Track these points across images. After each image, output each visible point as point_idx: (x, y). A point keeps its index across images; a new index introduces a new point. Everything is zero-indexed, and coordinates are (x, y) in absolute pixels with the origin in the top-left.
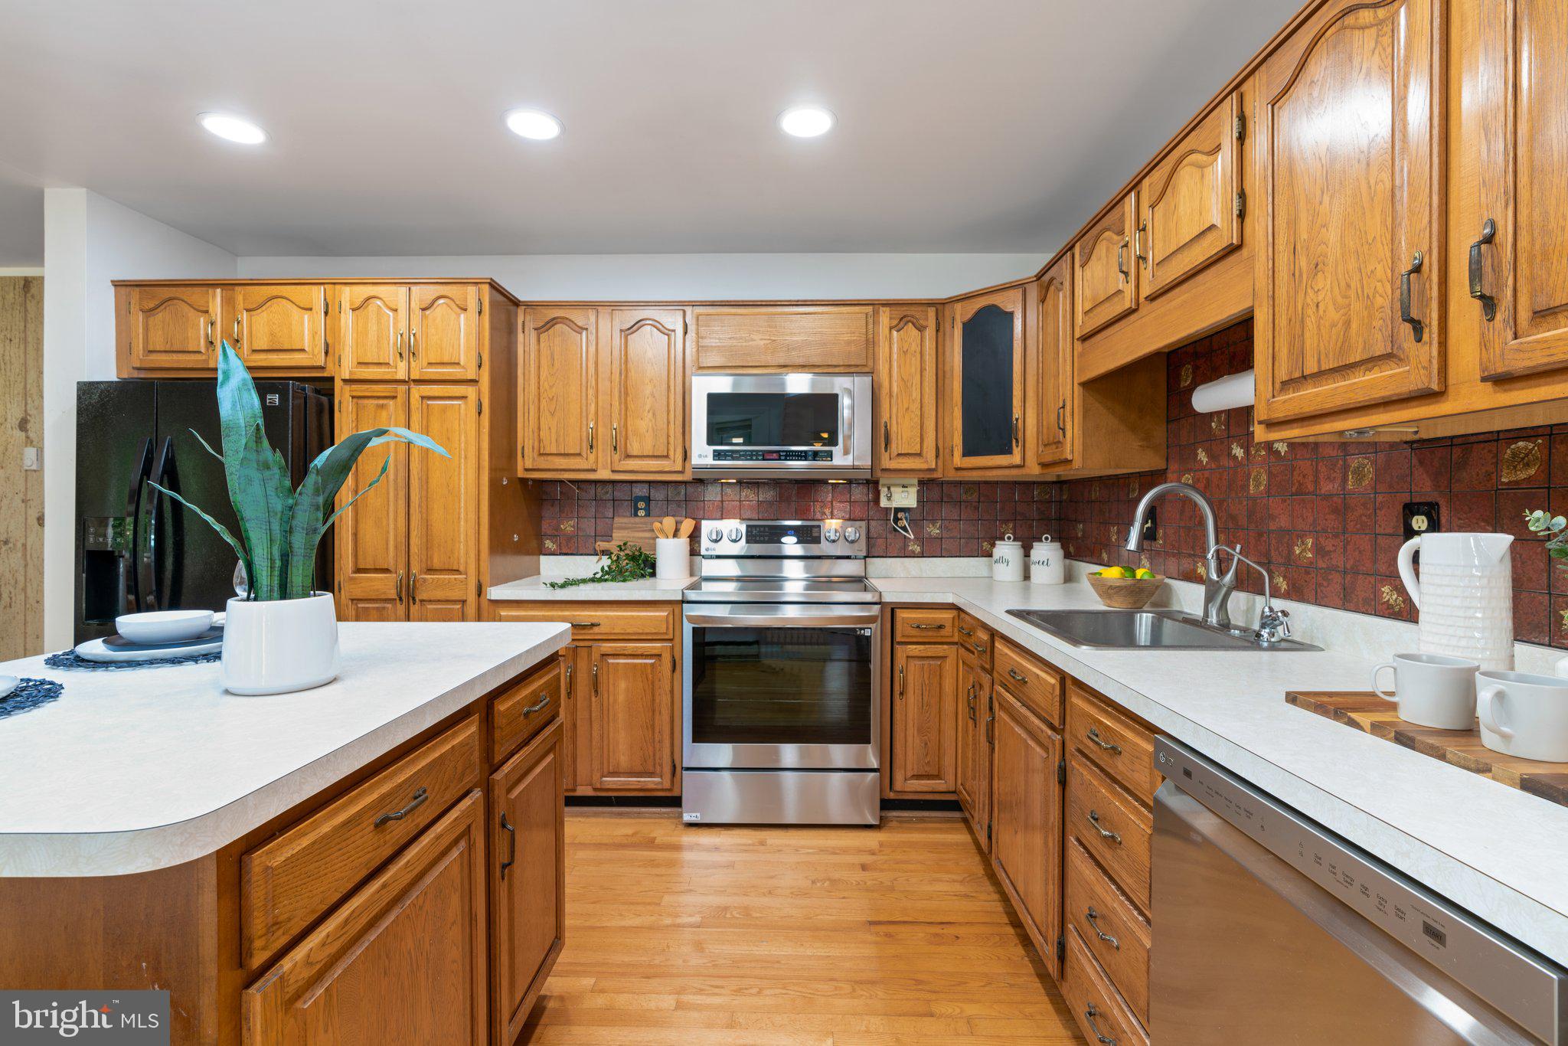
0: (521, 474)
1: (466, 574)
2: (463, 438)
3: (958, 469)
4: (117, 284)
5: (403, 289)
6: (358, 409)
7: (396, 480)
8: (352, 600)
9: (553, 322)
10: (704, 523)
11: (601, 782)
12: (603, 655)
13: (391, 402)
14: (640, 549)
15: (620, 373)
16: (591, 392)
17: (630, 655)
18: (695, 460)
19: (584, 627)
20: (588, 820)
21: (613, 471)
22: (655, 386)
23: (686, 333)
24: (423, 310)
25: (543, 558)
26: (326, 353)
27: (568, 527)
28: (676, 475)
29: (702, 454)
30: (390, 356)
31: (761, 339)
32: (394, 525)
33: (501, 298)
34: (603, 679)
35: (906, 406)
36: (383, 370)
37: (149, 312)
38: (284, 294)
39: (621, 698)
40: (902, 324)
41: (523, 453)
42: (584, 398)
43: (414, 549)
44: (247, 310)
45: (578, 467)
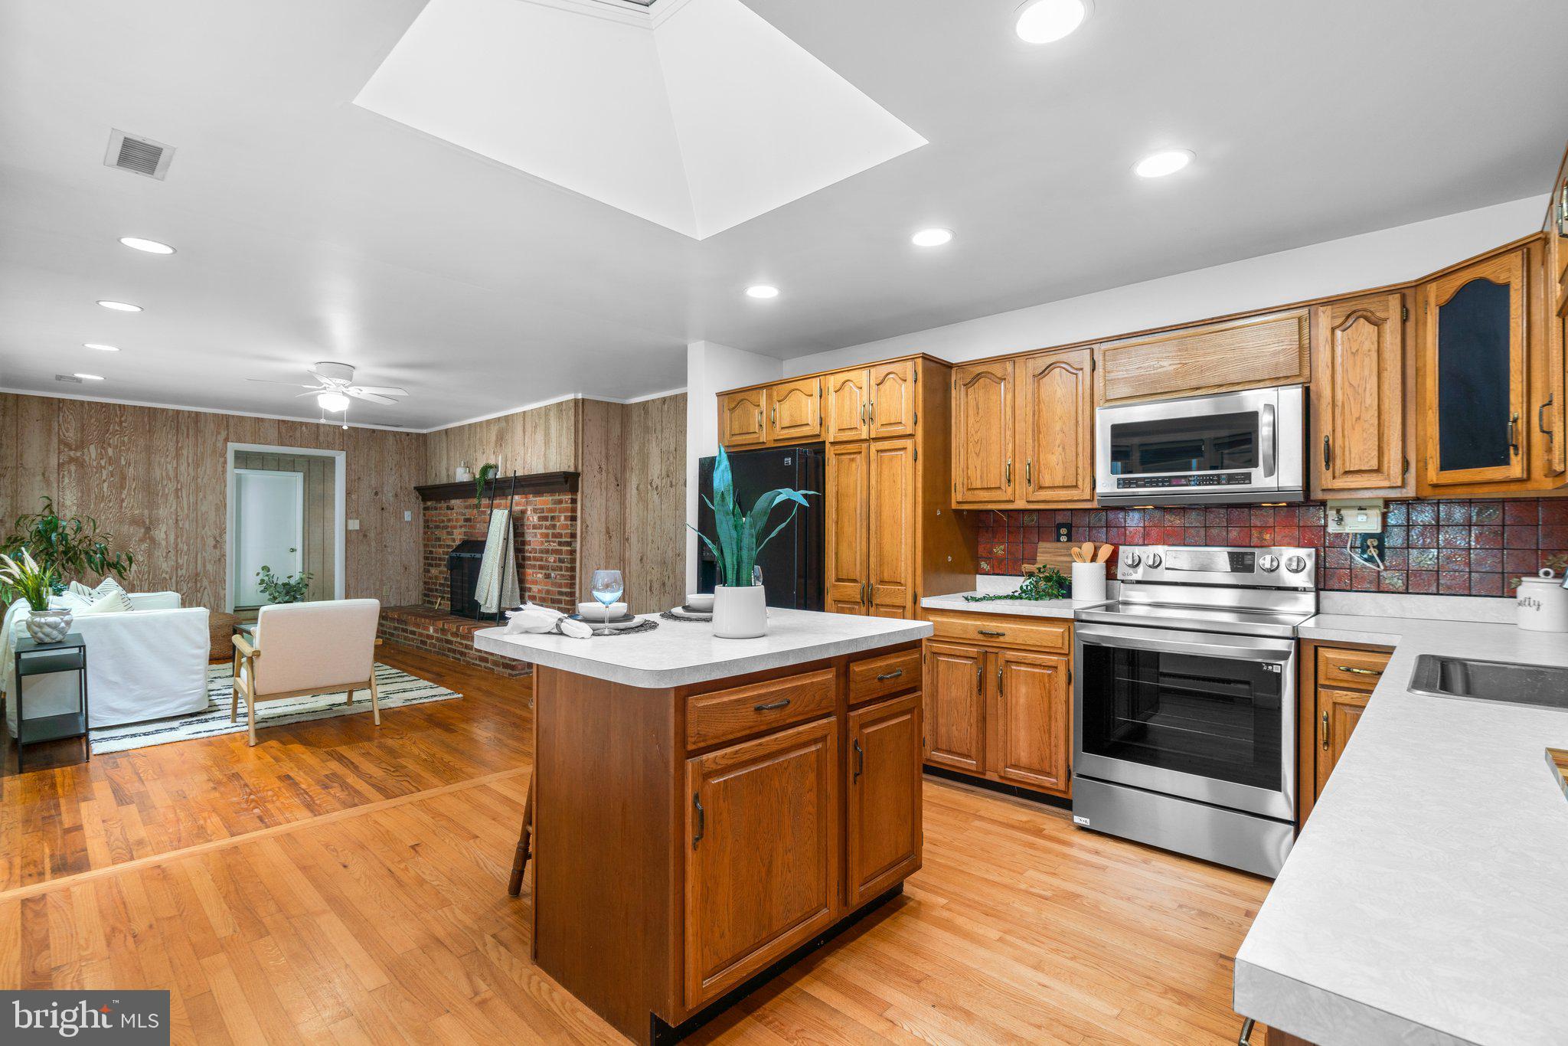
0: (954, 506)
1: (905, 586)
2: (904, 481)
3: (1435, 486)
4: (719, 395)
5: (865, 372)
6: (839, 462)
7: (861, 514)
8: (835, 601)
9: (978, 377)
10: (1122, 548)
11: (1005, 771)
12: (1007, 661)
13: (858, 456)
14: (1058, 571)
15: (1034, 414)
16: (1009, 433)
17: (1030, 664)
18: (1100, 489)
19: (992, 635)
20: (995, 802)
21: (1028, 502)
22: (1064, 423)
23: (1093, 370)
24: (878, 385)
25: (978, 576)
26: (821, 424)
27: (999, 550)
28: (1085, 503)
29: (1107, 483)
30: (856, 421)
31: (1170, 365)
32: (860, 546)
33: (933, 365)
34: (1007, 682)
35: (1356, 415)
36: (853, 433)
37: (732, 410)
38: (798, 387)
39: (1022, 701)
40: (1350, 321)
41: (955, 489)
42: (1003, 439)
43: (872, 566)
44: (779, 401)
45: (998, 499)
